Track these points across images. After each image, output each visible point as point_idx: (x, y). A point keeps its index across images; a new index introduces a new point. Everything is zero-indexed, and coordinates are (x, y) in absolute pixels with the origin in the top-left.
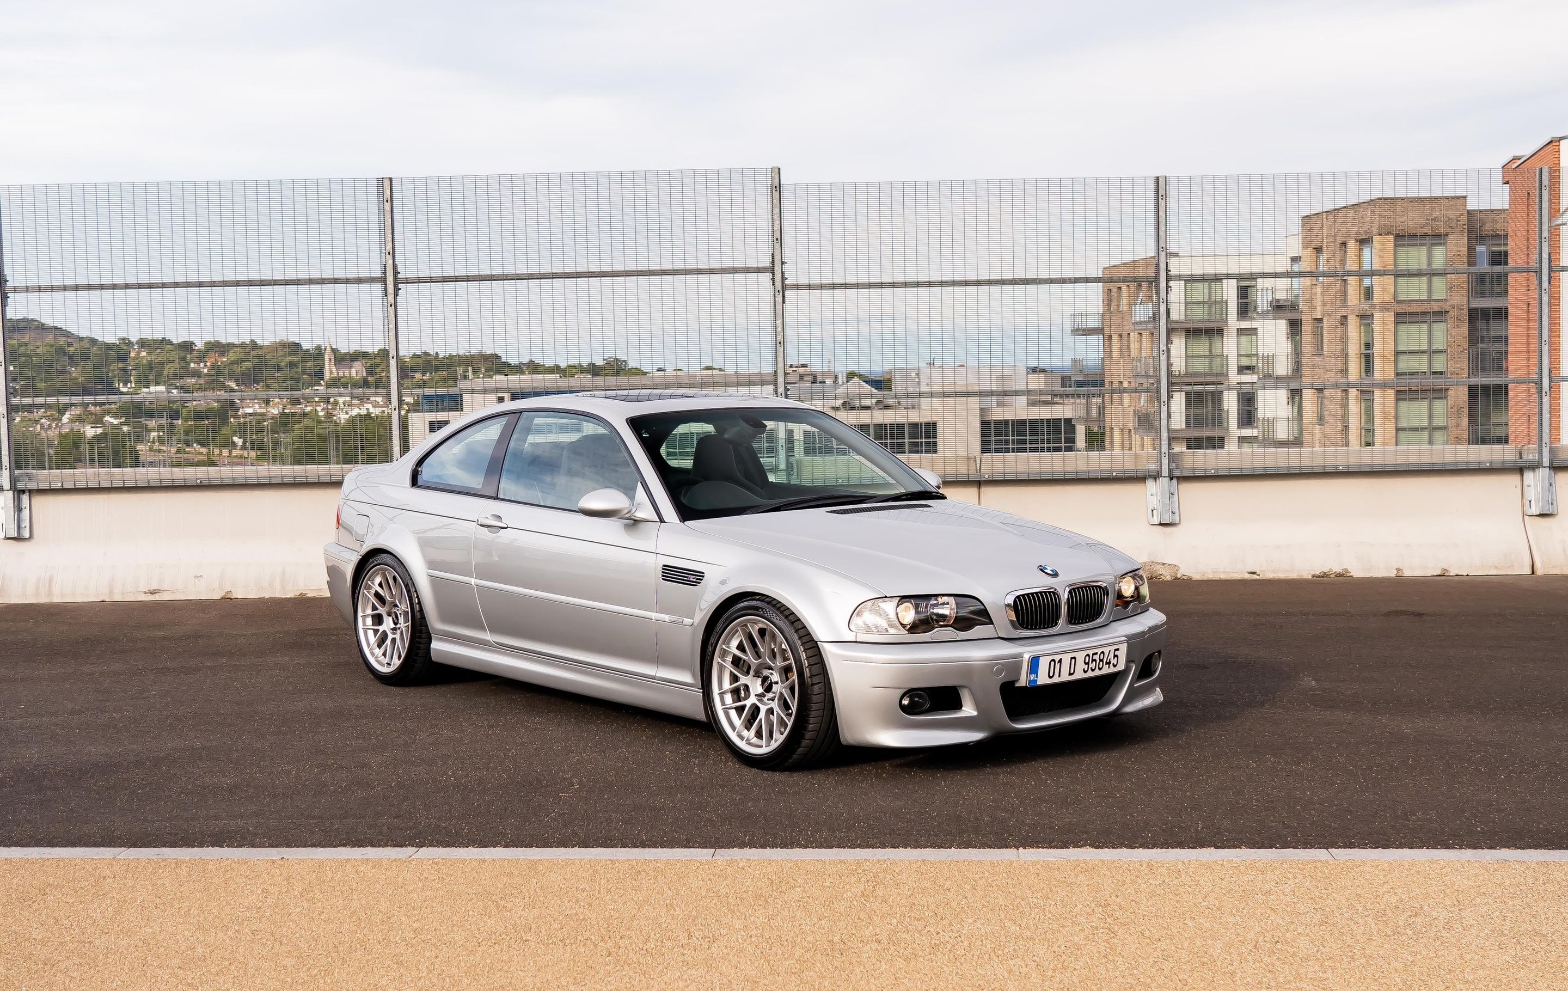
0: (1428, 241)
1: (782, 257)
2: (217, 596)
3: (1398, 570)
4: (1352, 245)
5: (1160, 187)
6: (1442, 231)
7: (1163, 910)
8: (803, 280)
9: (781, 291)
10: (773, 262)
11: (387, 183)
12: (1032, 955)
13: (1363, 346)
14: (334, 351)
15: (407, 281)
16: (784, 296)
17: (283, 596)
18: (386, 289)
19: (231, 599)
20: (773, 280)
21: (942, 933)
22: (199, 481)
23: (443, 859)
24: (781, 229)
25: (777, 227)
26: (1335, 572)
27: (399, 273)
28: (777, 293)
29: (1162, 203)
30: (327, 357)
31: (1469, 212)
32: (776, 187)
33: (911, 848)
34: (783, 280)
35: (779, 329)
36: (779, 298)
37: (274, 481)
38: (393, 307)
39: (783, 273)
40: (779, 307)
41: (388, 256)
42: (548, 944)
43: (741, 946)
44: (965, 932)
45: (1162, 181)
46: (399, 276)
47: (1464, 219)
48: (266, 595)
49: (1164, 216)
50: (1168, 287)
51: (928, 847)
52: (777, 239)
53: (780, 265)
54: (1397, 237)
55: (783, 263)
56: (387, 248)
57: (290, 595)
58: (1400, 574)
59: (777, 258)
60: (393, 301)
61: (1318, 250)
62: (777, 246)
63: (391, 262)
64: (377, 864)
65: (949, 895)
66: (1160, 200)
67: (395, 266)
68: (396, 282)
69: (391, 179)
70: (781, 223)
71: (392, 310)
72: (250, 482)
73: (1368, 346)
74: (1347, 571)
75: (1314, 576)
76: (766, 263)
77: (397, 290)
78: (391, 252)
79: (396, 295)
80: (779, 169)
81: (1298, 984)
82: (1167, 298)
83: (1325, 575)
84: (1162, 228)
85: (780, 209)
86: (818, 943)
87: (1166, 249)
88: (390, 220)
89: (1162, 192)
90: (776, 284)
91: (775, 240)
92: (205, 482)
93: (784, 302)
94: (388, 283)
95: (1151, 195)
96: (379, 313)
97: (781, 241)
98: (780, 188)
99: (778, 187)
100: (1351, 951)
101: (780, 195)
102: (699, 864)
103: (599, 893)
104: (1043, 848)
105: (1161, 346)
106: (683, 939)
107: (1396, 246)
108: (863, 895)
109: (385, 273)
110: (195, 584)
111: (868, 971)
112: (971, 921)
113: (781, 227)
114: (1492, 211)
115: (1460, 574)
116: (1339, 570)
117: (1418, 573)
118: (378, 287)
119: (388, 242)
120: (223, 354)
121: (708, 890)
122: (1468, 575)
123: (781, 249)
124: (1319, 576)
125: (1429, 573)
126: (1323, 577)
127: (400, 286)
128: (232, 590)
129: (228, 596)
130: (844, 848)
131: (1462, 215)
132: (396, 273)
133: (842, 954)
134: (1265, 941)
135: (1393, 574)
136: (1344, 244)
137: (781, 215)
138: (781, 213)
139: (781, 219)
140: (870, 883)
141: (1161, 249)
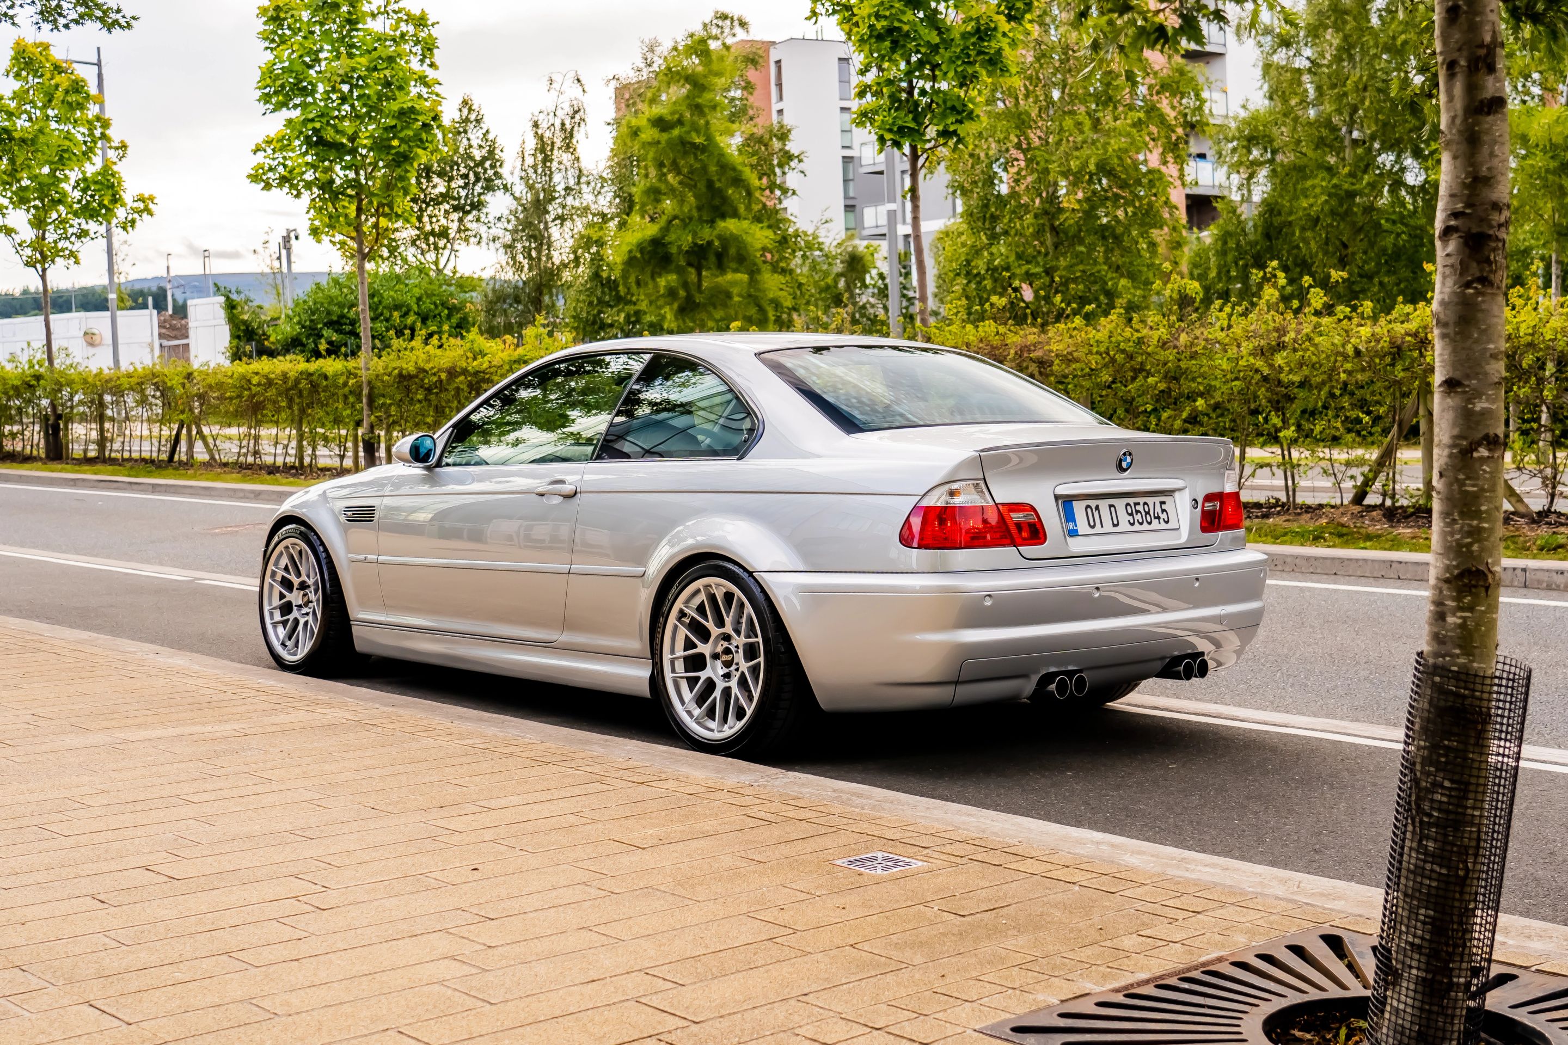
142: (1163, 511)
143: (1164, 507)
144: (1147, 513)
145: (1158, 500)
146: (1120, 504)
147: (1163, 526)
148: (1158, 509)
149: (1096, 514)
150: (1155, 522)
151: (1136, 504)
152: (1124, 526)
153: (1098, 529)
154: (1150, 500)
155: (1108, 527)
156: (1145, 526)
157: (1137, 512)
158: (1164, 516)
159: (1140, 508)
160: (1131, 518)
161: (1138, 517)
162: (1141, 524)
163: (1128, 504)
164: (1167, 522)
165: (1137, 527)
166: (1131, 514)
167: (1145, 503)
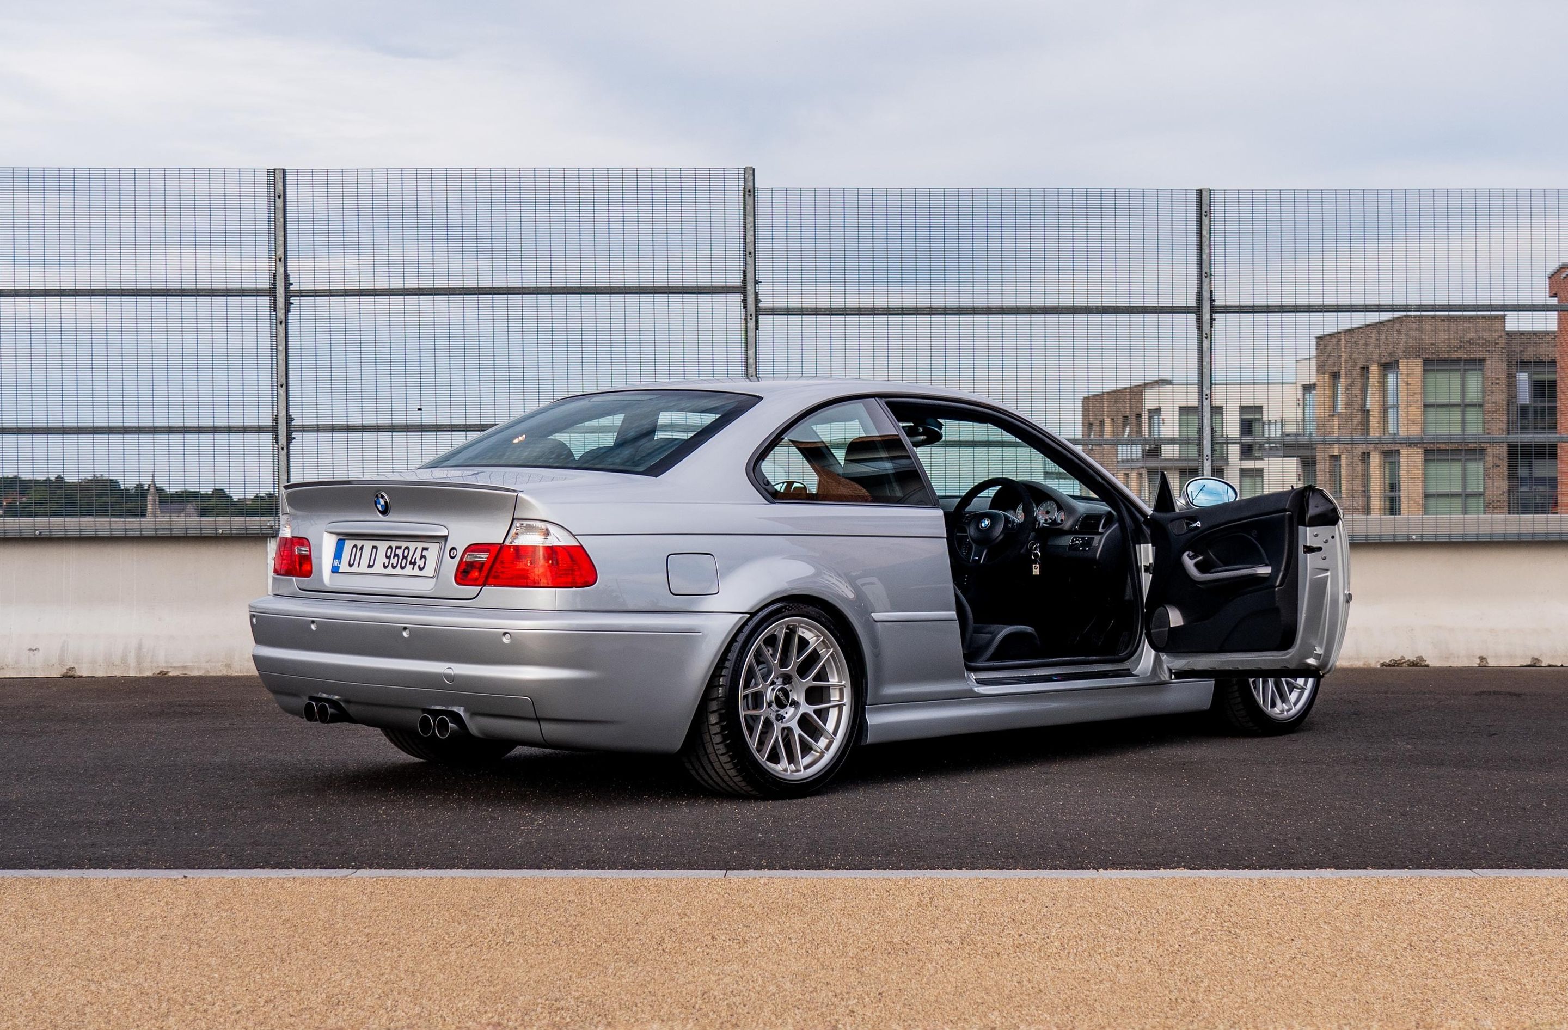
0: (1462, 366)
1: (755, 275)
2: (56, 673)
3: (1482, 659)
4: (1374, 370)
5: (1203, 200)
6: (1478, 355)
7: (1289, 916)
8: (780, 303)
9: (754, 315)
10: (744, 281)
11: (279, 176)
12: (1140, 952)
13: (1387, 488)
14: (159, 491)
15: (301, 294)
16: (757, 322)
17: (138, 675)
18: (275, 303)
19: (74, 678)
20: (744, 301)
21: (1025, 935)
22: (37, 533)
23: (389, 877)
24: (755, 241)
25: (750, 238)
26: (1409, 660)
27: (292, 284)
28: (749, 317)
29: (1206, 221)
30: (150, 498)
31: (1508, 334)
32: (749, 191)
33: (967, 869)
34: (756, 302)
35: (751, 361)
36: (752, 324)
37: (131, 534)
38: (283, 325)
39: (756, 294)
40: (751, 334)
41: (278, 263)
42: (538, 946)
43: (780, 946)
44: (1053, 934)
45: (1205, 194)
46: (292, 288)
47: (1502, 342)
48: (117, 673)
49: (1208, 236)
50: (1212, 320)
51: (988, 868)
52: (750, 253)
53: (753, 284)
54: (1426, 362)
55: (756, 282)
56: (278, 254)
57: (148, 673)
58: (1484, 664)
59: (750, 276)
60: (283, 318)
61: (1335, 376)
62: (750, 261)
63: (281, 270)
64: (309, 881)
65: (1026, 905)
66: (1204, 217)
67: (286, 276)
68: (288, 294)
69: (284, 170)
70: (755, 234)
71: (281, 328)
72: (101, 534)
73: (1394, 487)
74: (1421, 658)
75: (1383, 665)
76: (736, 281)
77: (288, 305)
78: (283, 259)
79: (287, 311)
80: (754, 170)
81: (1471, 975)
82: (1211, 333)
83: (1395, 664)
84: (1206, 250)
85: (754, 217)
86: (875, 943)
87: (1211, 275)
88: (282, 220)
89: (1205, 208)
90: (748, 306)
91: (747, 253)
92: (46, 534)
93: (757, 328)
94: (278, 295)
95: (1193, 212)
96: (265, 333)
97: (755, 256)
98: (754, 193)
99: (752, 191)
100: (1526, 948)
101: (754, 200)
102: (709, 881)
103: (591, 903)
104: (1127, 869)
105: (1204, 389)
106: (707, 940)
107: (1425, 371)
108: (919, 905)
109: (274, 284)
110: (29, 657)
111: (942, 967)
112: (1058, 925)
113: (755, 239)
114: (1535, 333)
115: (1553, 664)
116: (1412, 658)
117: (1504, 663)
118: (265, 301)
119: (279, 246)
120: (23, 493)
121: (727, 902)
122: (1562, 666)
123: (755, 266)
124: (1390, 665)
125: (1517, 663)
126: (1394, 666)
127: (292, 300)
128: (76, 666)
129: (70, 673)
130: (885, 869)
131: (1501, 337)
132: (287, 283)
133: (907, 953)
134: (1421, 941)
135: (1475, 663)
136: (1365, 369)
137: (755, 225)
138: (754, 222)
139: (755, 229)
140: (925, 896)
141: (1204, 275)
142: (422, 557)
143: (425, 553)
144: (405, 558)
145: (421, 545)
146: (383, 546)
147: (417, 572)
148: (418, 555)
149: (358, 554)
150: (409, 567)
151: (397, 548)
152: (378, 568)
153: (354, 569)
154: (412, 546)
155: (364, 568)
156: (398, 571)
157: (396, 555)
158: (421, 563)
159: (399, 552)
160: (387, 561)
161: (394, 561)
162: (394, 567)
163: (390, 547)
164: (421, 569)
165: (389, 570)
166: (388, 558)
167: (407, 548)
